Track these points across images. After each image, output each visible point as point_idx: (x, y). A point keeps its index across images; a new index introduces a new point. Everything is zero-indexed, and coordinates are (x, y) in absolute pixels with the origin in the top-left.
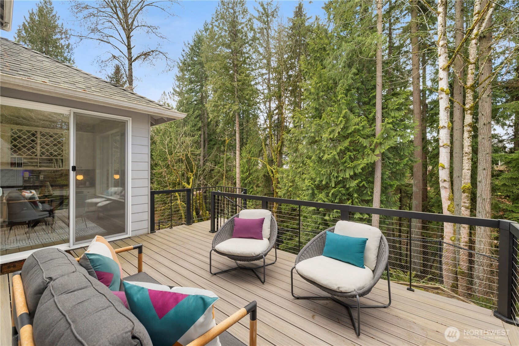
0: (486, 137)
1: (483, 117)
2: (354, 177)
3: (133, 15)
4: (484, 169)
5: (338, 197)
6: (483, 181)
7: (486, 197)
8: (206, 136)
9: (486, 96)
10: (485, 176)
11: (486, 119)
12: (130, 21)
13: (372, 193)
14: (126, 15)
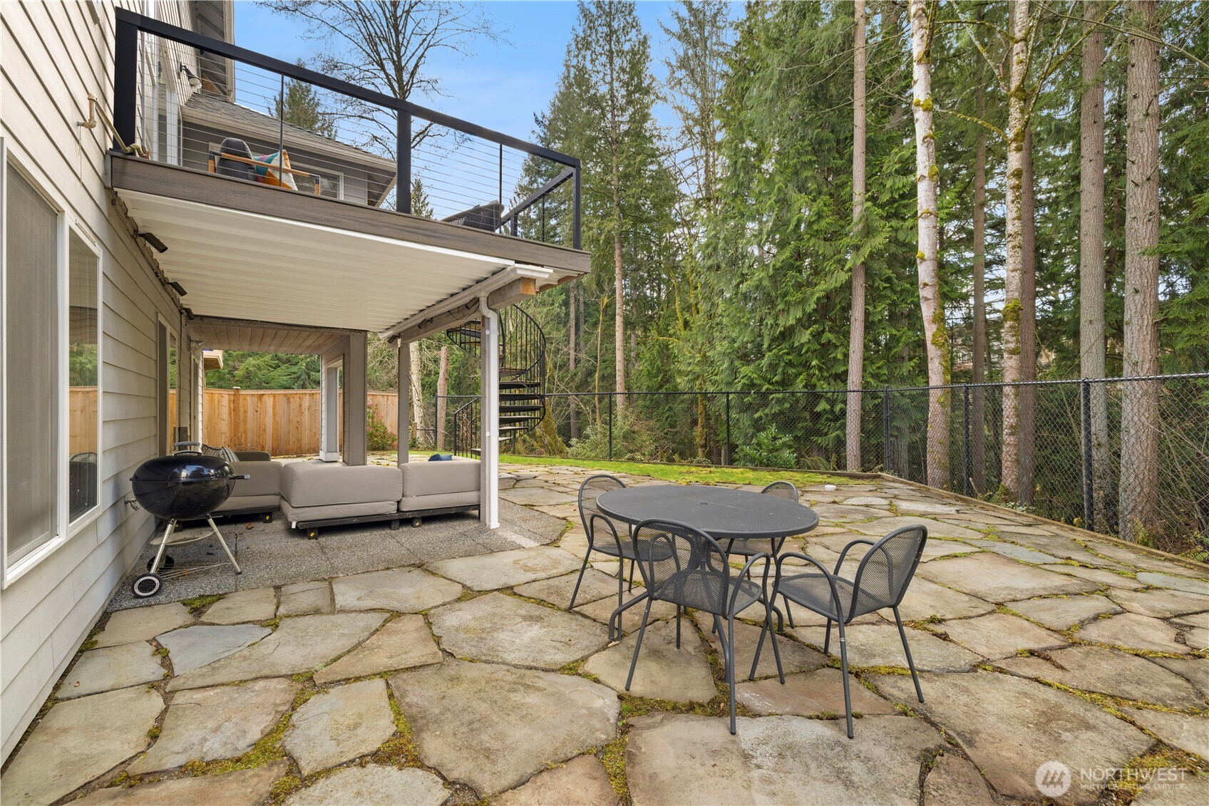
0: (1141, 214)
1: (1135, 168)
2: (805, 322)
3: (411, 66)
4: (1137, 291)
5: (780, 370)
6: (1135, 321)
7: (1141, 359)
8: (582, 307)
9: (1141, 117)
10: (1139, 307)
11: (1141, 171)
12: (406, 77)
13: (846, 356)
14: (399, 69)
